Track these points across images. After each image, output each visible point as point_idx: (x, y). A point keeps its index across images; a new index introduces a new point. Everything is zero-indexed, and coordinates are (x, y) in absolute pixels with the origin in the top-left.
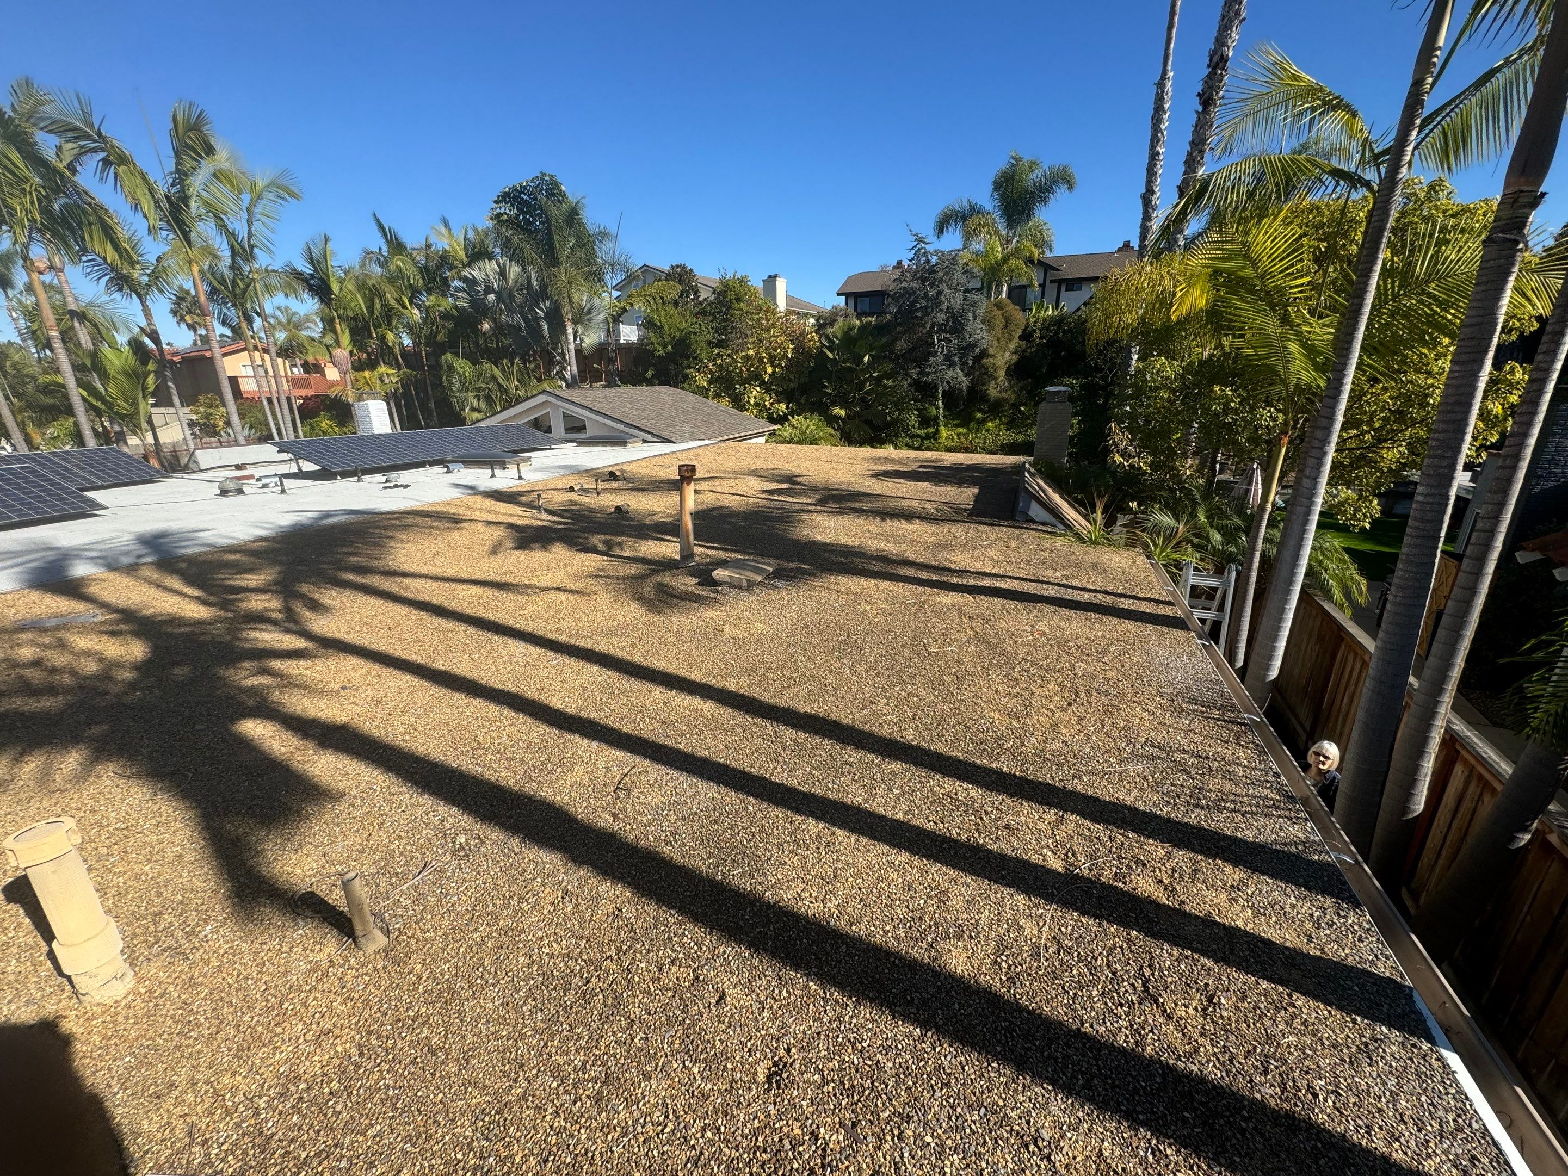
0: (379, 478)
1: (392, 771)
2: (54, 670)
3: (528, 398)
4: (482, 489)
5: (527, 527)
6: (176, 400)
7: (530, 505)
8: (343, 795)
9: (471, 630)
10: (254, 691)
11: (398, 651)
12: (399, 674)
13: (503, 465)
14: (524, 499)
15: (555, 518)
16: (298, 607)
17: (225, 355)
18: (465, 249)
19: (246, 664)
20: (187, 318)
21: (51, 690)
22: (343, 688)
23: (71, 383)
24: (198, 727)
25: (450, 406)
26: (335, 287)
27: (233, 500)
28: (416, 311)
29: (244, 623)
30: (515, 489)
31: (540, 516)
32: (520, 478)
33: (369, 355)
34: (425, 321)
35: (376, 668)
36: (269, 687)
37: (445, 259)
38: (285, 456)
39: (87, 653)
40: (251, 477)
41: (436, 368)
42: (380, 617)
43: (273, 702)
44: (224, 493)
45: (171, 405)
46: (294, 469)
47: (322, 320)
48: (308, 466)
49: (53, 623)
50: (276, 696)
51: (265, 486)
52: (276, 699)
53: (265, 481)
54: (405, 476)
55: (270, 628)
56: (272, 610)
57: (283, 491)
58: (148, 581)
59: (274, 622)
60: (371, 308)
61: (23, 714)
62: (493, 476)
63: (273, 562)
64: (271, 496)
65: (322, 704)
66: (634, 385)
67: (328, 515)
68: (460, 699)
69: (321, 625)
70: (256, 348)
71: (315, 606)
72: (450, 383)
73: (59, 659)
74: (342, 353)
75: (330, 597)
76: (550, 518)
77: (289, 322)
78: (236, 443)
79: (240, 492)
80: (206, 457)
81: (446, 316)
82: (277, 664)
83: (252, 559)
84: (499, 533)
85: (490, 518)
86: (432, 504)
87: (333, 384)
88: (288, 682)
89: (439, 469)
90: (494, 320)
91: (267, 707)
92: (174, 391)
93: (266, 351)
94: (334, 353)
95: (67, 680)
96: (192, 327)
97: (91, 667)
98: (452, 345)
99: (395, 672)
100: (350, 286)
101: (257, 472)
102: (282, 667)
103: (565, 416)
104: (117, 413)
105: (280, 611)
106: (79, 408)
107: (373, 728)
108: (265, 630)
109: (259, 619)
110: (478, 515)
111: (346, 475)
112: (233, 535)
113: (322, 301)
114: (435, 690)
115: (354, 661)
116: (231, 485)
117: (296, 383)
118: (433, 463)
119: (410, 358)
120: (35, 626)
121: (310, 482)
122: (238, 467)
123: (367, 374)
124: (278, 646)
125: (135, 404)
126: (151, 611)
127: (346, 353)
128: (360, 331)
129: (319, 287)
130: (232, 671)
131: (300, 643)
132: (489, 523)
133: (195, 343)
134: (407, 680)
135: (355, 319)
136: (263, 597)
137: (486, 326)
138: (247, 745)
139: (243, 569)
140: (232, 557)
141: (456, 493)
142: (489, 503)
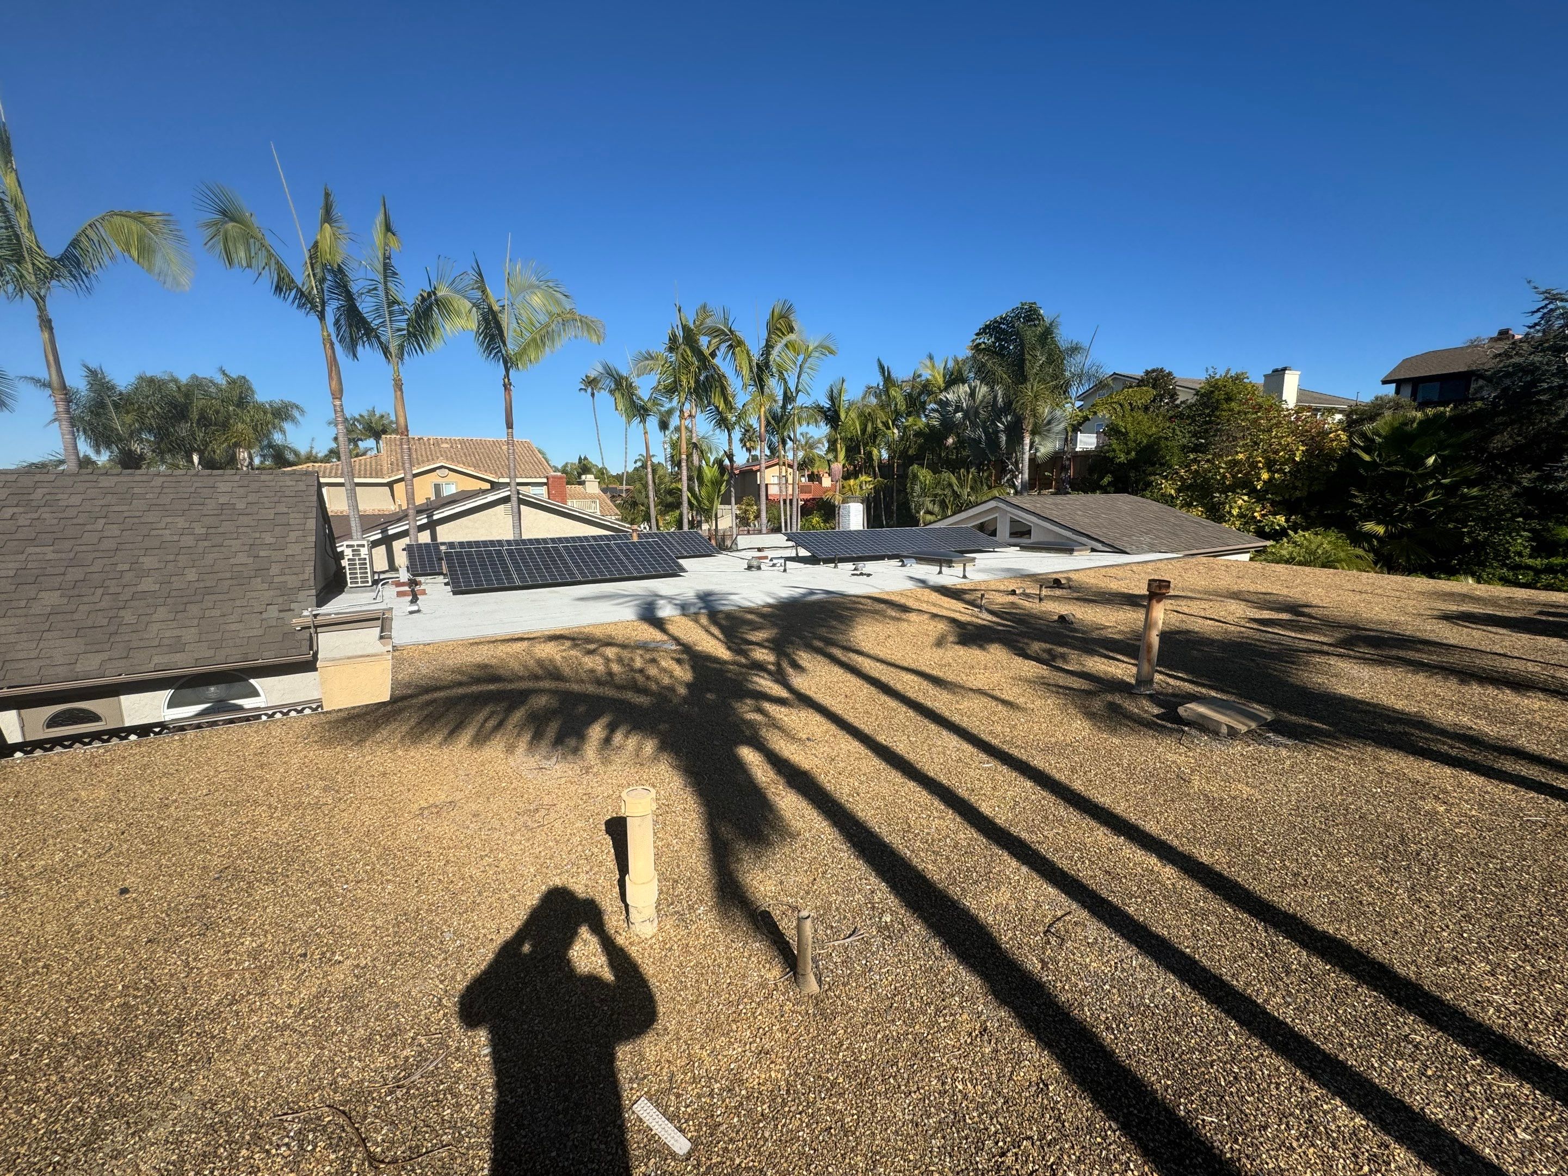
0: (850, 566)
1: (836, 826)
2: (648, 678)
3: (978, 505)
4: (931, 583)
5: (969, 624)
6: (733, 500)
7: (972, 603)
8: (799, 834)
9: (911, 713)
10: (751, 724)
11: (851, 718)
12: (850, 738)
13: (949, 563)
14: (967, 597)
15: (995, 619)
16: (785, 665)
17: (767, 468)
18: (944, 376)
19: (749, 701)
20: (748, 444)
21: (645, 691)
22: (808, 739)
23: (685, 489)
24: (715, 742)
25: (909, 509)
26: (843, 416)
27: (755, 573)
28: (896, 431)
29: (752, 669)
30: (959, 587)
31: (980, 615)
32: (965, 577)
33: (855, 467)
34: (902, 438)
35: (833, 728)
36: (760, 724)
37: (927, 388)
38: (791, 544)
39: (665, 670)
40: (766, 558)
41: (903, 477)
42: (840, 685)
43: (761, 737)
44: (750, 568)
45: (730, 504)
46: (794, 555)
47: (828, 442)
48: (803, 553)
49: (652, 645)
50: (763, 732)
51: (774, 565)
52: (763, 735)
53: (775, 561)
54: (869, 566)
55: (766, 676)
56: (769, 663)
57: (785, 570)
58: (703, 627)
59: (769, 673)
60: (864, 431)
61: (630, 704)
62: (940, 572)
63: (774, 625)
64: (776, 573)
65: (793, 748)
66: (1086, 492)
67: (812, 592)
68: (896, 777)
69: (799, 682)
70: (784, 464)
71: (796, 666)
72: (912, 489)
73: (653, 671)
74: (837, 467)
75: (804, 658)
76: (990, 617)
77: (806, 443)
78: (760, 532)
79: (759, 568)
80: (743, 541)
81: (918, 434)
82: (767, 706)
83: (761, 620)
84: (942, 626)
85: (935, 610)
86: (887, 593)
87: (827, 490)
88: (774, 723)
89: (895, 563)
90: (958, 435)
91: (758, 740)
92: (733, 494)
93: (791, 466)
94: (832, 466)
95: (654, 687)
96: (749, 450)
97: (666, 681)
98: (918, 458)
99: (847, 736)
100: (853, 415)
101: (770, 554)
102: (770, 710)
103: (1013, 521)
104: (702, 508)
105: (773, 664)
106: (685, 504)
107: (827, 781)
108: (763, 677)
109: (759, 667)
110: (924, 607)
111: (827, 561)
112: (753, 600)
113: (832, 427)
114: (876, 763)
115: (818, 718)
116: (755, 563)
117: (803, 489)
118: (891, 557)
119: (885, 469)
120: (644, 646)
121: (802, 565)
122: (759, 550)
123: (852, 482)
124: (768, 691)
125: (712, 502)
126: (700, 648)
127: (840, 466)
128: (852, 451)
129: (832, 417)
130: (739, 704)
131: (784, 694)
132: (934, 616)
133: (748, 461)
134: (855, 746)
135: (851, 439)
136: (764, 651)
137: (950, 441)
138: (740, 767)
139: (756, 627)
140: (750, 617)
141: (910, 585)
142: (935, 597)
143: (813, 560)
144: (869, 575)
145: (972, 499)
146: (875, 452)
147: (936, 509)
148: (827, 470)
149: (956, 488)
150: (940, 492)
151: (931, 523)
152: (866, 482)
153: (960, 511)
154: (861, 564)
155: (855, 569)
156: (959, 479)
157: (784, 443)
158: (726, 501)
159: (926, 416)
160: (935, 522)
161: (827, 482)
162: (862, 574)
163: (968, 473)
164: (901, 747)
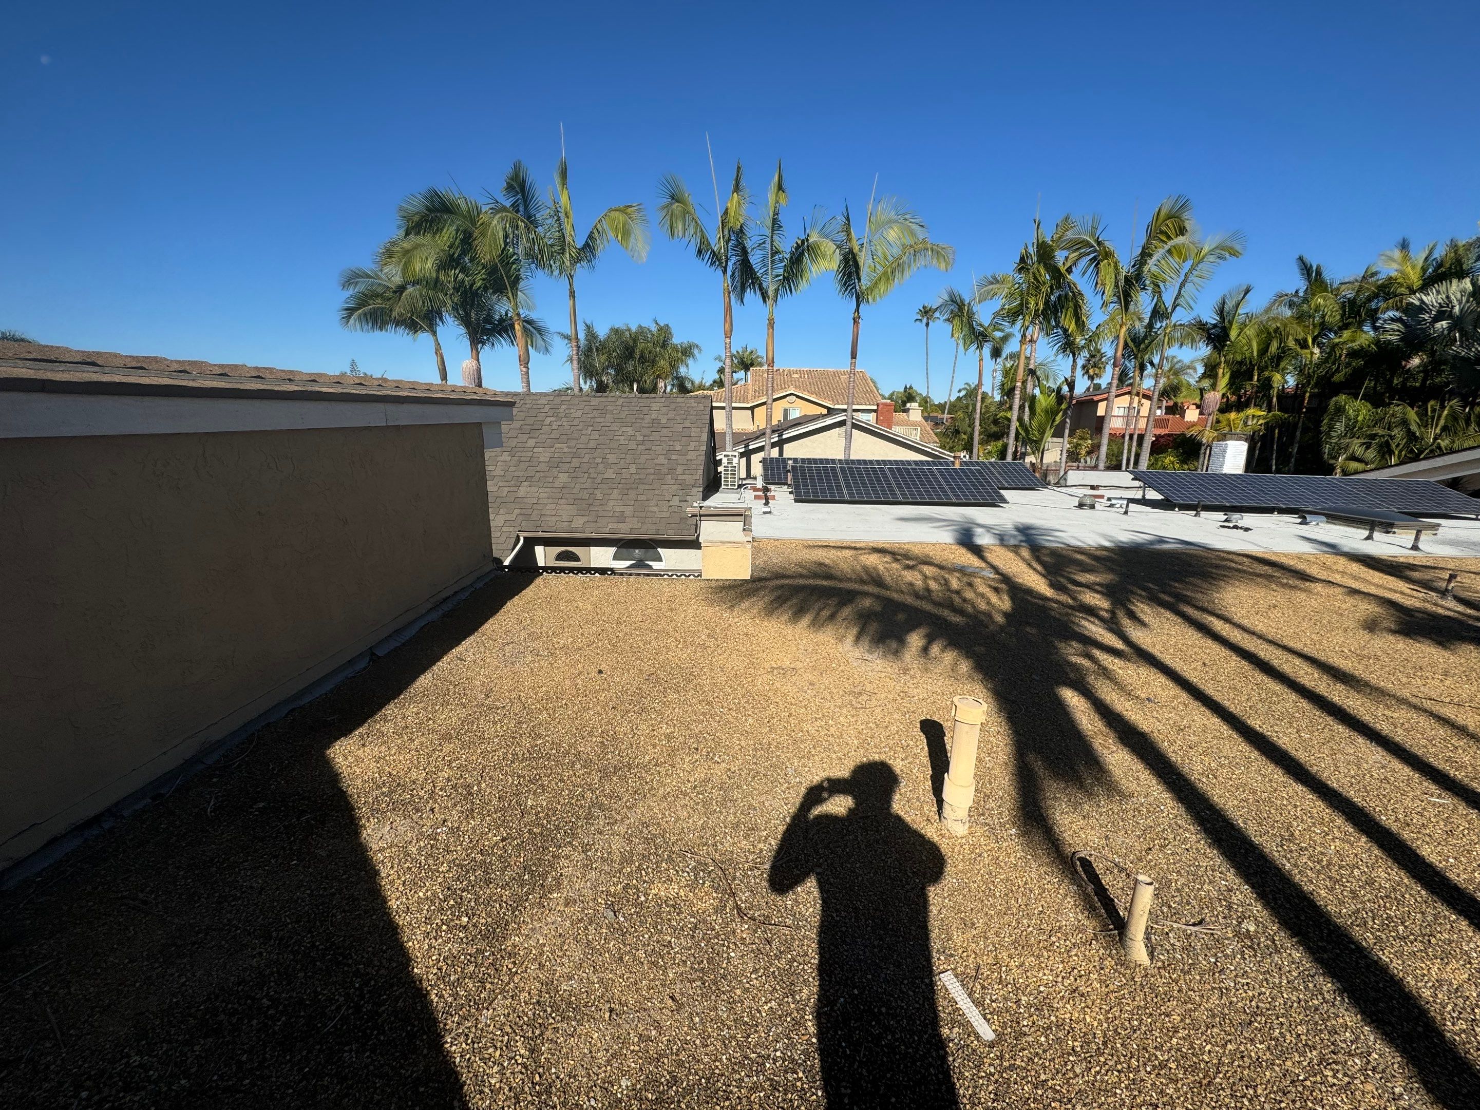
0: (1221, 516)
1: (1183, 803)
2: (965, 600)
5: (1418, 610)
6: (1067, 432)
7: (1427, 585)
8: (1131, 796)
9: (1304, 704)
10: (1076, 668)
11: (1210, 689)
12: (1208, 713)
13: (1388, 527)
14: (1416, 575)
16: (1121, 614)
19: (1074, 644)
20: (1091, 372)
21: (961, 612)
22: (1148, 699)
24: (1034, 676)
26: (1233, 334)
27: (1086, 512)
28: (1317, 351)
29: (1079, 611)
30: (1402, 560)
32: (1415, 547)
35: (1184, 696)
36: (1088, 670)
38: (1137, 483)
39: (982, 596)
40: (1102, 497)
42: (1196, 649)
43: (1088, 683)
44: (1081, 505)
45: (1062, 436)
46: (1138, 495)
48: (1152, 495)
49: (970, 570)
50: (1091, 679)
51: (1112, 506)
52: (1091, 682)
53: (1113, 502)
54: (1248, 519)
55: (1096, 622)
56: (1101, 609)
57: (1126, 513)
58: (1023, 559)
59: (1101, 619)
61: (946, 621)
62: (1369, 538)
63: (1111, 570)
64: (1114, 516)
65: (1128, 704)
67: (1161, 540)
69: (1137, 635)
70: (1138, 394)
71: (1132, 616)
73: (969, 595)
75: (1144, 610)
76: (1460, 608)
77: (1171, 369)
78: (1095, 468)
79: (1092, 507)
80: (1074, 477)
82: (1097, 653)
83: (1093, 562)
84: (1367, 608)
85: (1356, 585)
87: (1193, 425)
88: (1105, 673)
89: (1292, 519)
91: (1084, 686)
92: (1068, 426)
93: (1146, 397)
94: (1206, 396)
95: (970, 609)
96: (1091, 378)
97: (983, 606)
99: (1203, 709)
100: (1250, 332)
101: (1108, 493)
102: (1101, 658)
105: (1107, 611)
106: (1012, 434)
107: (1173, 751)
108: (1092, 623)
109: (1091, 611)
110: (1337, 578)
111: (1184, 507)
112: (1083, 539)
114: (1244, 748)
115: (1163, 679)
116: (1088, 501)
120: (962, 570)
121: (1149, 509)
122: (1093, 488)
123: (1233, 415)
124: (1100, 639)
126: (1020, 581)
130: (1063, 645)
131: (1119, 645)
132: (1353, 592)
133: (1088, 389)
134: (1215, 722)
136: (1096, 595)
137: (1416, 361)
138: (1062, 710)
139: (1086, 569)
140: (1079, 557)
143: (1166, 505)
144: (1247, 529)
145: (1444, 443)
146: (1277, 377)
147: (1371, 454)
148: (1197, 401)
149: (1414, 427)
150: (1381, 432)
151: (1356, 472)
152: (1256, 417)
153: (1416, 458)
154: (1236, 516)
155: (1226, 521)
156: (1422, 415)
157: (1142, 368)
158: (1058, 433)
159: (1375, 329)
160: (1365, 471)
161: (1192, 415)
162: (1236, 527)
163: (1443, 407)
164: (1285, 741)
